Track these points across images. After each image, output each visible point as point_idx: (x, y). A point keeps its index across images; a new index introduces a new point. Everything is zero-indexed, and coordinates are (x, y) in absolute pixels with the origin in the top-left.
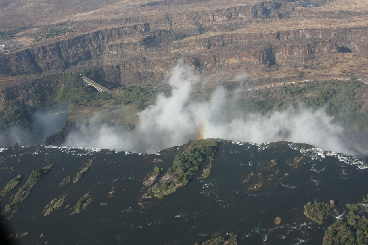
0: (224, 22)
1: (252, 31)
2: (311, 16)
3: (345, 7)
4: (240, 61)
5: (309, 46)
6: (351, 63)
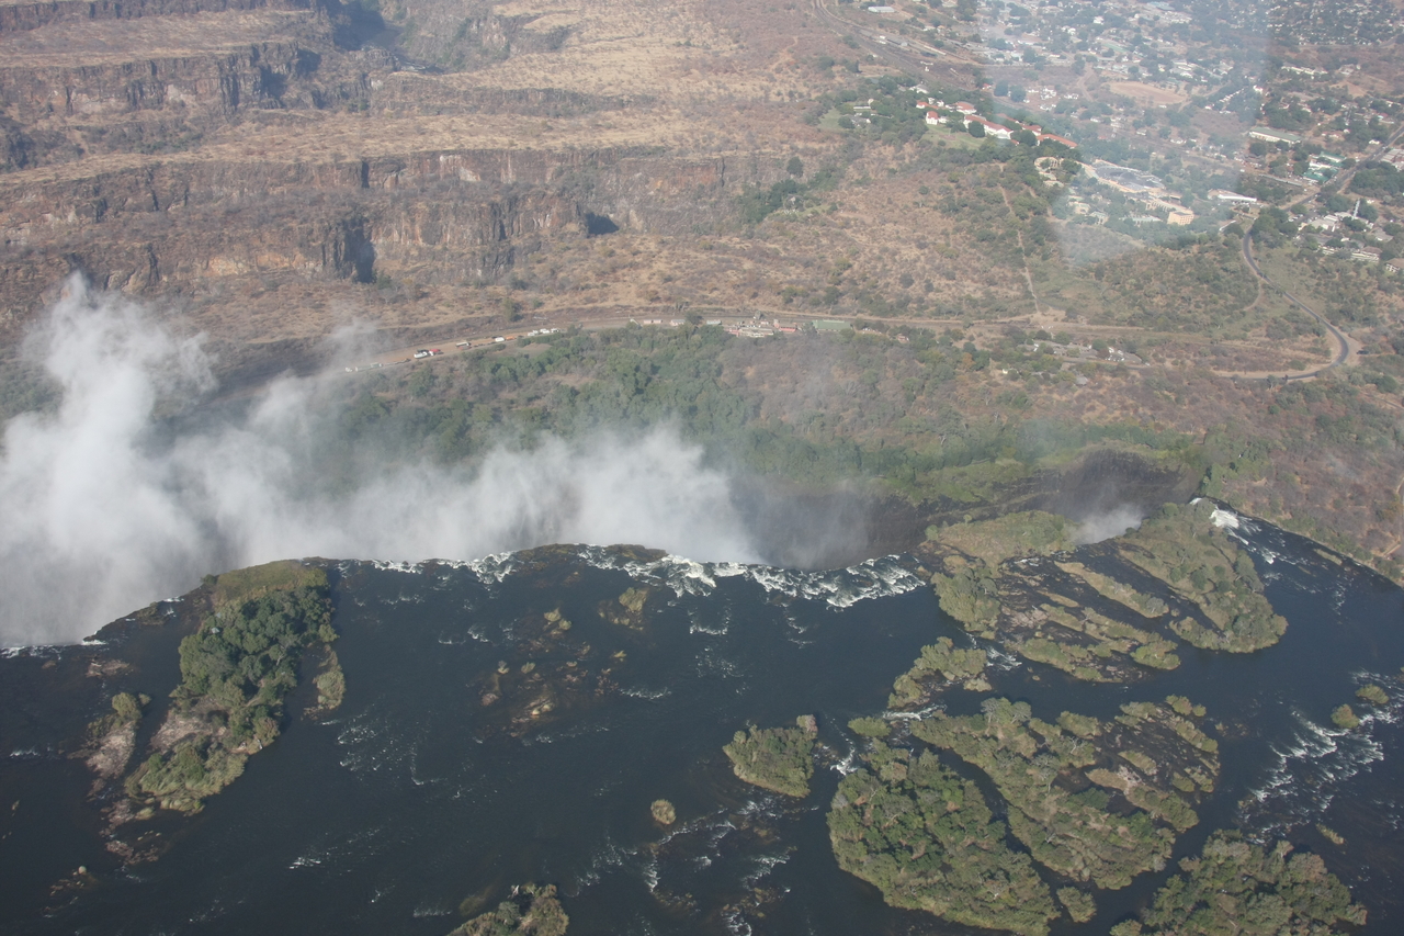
0: (110, 117)
1: (262, 153)
2: (447, 103)
3: (563, 78)
4: (251, 267)
5: (495, 210)
6: (660, 266)
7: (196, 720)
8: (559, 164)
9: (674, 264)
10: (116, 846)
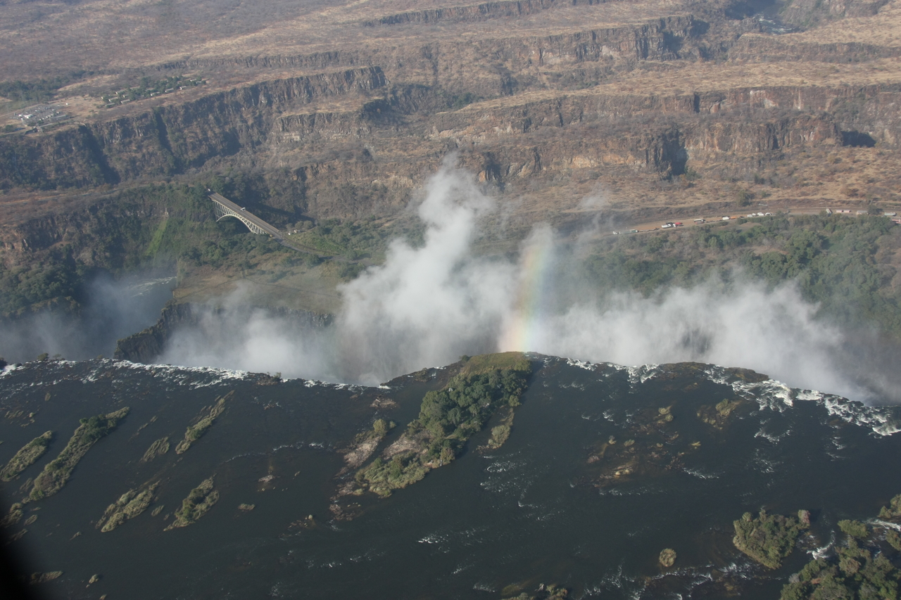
0: (565, 66)
1: (631, 90)
2: (779, 55)
3: (864, 35)
4: (599, 163)
5: (770, 128)
6: (870, 172)
7: (414, 442)
8: (835, 96)
9: (882, 170)
10: (335, 508)
